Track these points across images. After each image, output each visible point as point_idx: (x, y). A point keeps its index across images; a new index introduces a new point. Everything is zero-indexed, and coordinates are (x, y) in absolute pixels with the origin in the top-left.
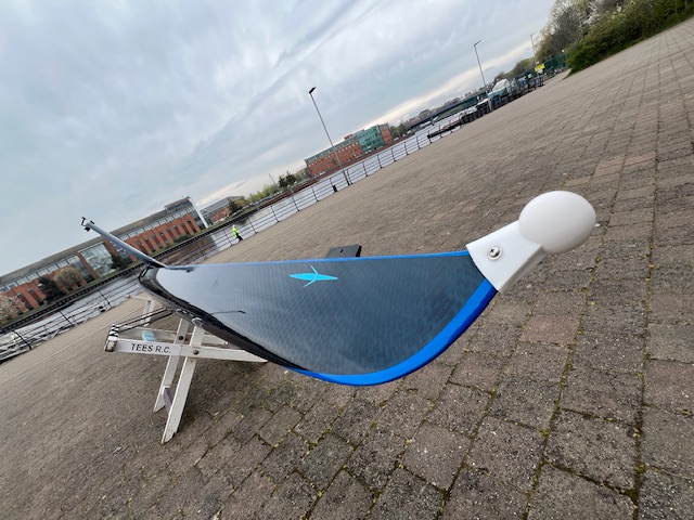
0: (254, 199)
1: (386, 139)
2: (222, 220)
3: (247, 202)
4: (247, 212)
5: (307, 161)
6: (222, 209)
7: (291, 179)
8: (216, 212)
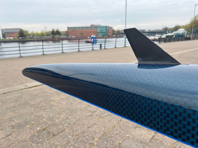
0: (34, 35)
1: (110, 34)
2: (11, 38)
3: (29, 35)
4: (28, 39)
5: (68, 28)
6: (13, 33)
7: (58, 33)
8: (8, 33)
